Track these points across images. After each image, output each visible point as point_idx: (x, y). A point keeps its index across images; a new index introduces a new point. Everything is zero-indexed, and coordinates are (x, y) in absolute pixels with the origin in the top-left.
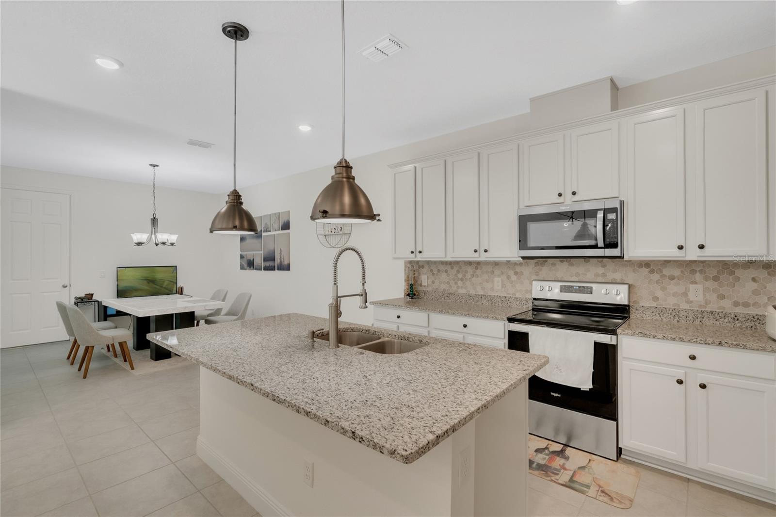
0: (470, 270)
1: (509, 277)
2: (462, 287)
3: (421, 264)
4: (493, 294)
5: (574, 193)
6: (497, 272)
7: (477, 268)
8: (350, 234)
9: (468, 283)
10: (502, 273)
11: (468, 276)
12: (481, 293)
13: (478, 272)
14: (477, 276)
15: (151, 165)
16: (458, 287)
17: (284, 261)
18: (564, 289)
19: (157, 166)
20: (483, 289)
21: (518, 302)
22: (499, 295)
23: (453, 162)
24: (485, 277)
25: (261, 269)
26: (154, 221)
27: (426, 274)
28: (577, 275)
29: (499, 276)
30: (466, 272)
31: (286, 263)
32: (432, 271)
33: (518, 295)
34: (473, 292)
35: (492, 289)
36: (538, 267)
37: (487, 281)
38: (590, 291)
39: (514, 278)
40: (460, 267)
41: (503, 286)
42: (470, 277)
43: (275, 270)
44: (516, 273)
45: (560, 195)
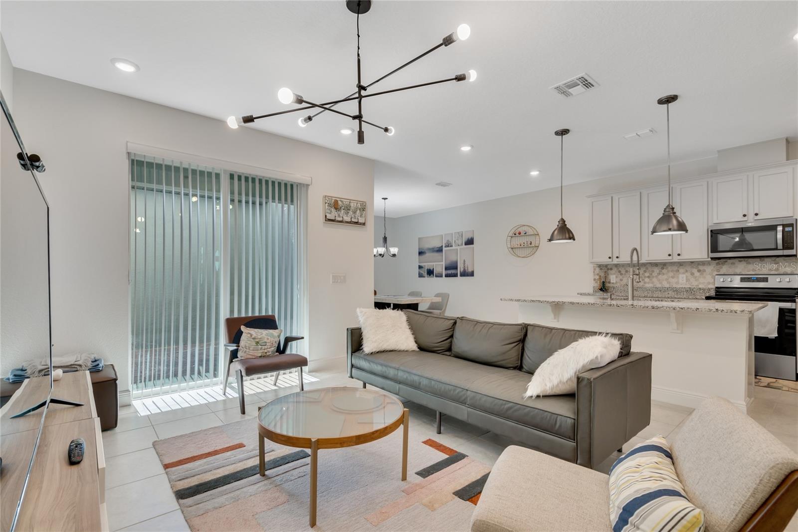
0: (657, 270)
1: (692, 274)
2: (648, 283)
3: (609, 267)
4: (678, 286)
5: (756, 214)
6: (681, 270)
7: (663, 268)
8: (538, 247)
9: (654, 280)
10: (687, 271)
11: (655, 274)
12: (667, 286)
13: (664, 271)
14: (664, 274)
15: (383, 199)
16: (645, 283)
17: (468, 269)
18: (742, 280)
19: (387, 199)
20: (669, 283)
21: (701, 291)
22: (684, 287)
23: (648, 194)
24: (671, 274)
25: (441, 276)
26: (385, 239)
27: (614, 274)
28: (754, 270)
29: (683, 273)
30: (653, 271)
31: (470, 270)
32: (620, 272)
33: (701, 286)
34: (659, 285)
35: (677, 283)
36: (719, 266)
37: (673, 277)
38: (766, 280)
39: (697, 274)
40: (647, 269)
41: (688, 280)
42: (656, 275)
43: (457, 276)
44: (699, 271)
45: (745, 216)
